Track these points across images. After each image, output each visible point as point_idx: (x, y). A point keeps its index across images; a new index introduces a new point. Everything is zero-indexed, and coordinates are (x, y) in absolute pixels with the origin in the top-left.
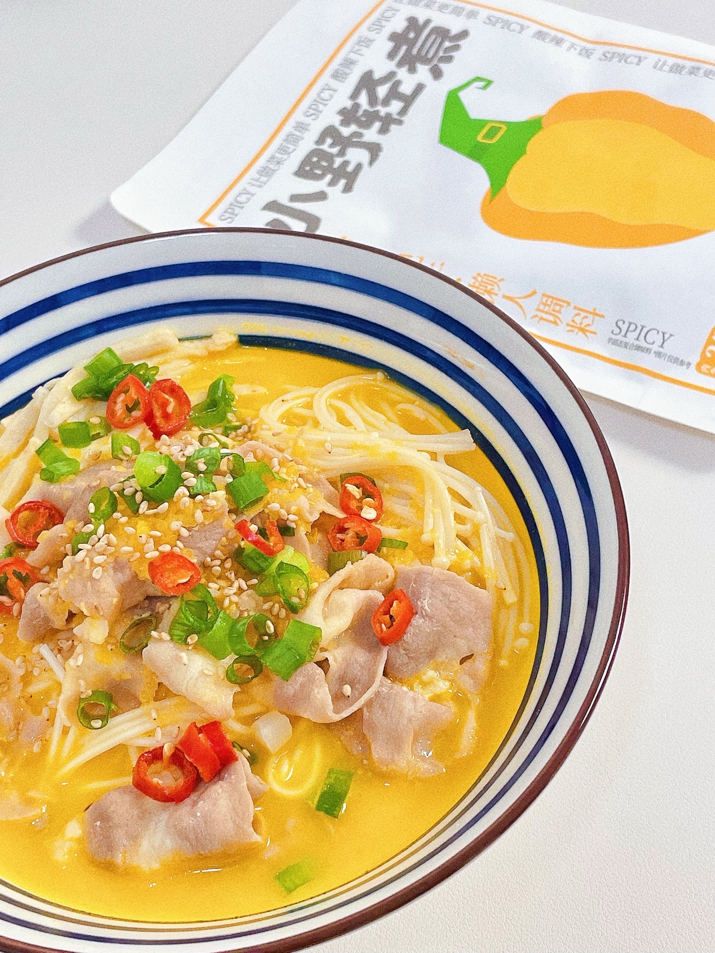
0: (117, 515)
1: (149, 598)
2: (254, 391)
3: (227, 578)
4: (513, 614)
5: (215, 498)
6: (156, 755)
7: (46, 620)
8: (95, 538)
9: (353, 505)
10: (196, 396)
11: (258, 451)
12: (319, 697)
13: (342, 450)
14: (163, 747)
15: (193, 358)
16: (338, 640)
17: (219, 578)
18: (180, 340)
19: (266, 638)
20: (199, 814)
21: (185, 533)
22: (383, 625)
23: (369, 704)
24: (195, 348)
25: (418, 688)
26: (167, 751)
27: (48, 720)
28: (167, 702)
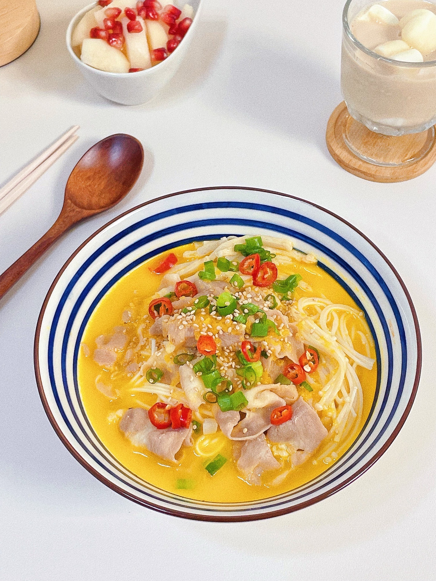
0: (203, 310)
1: (196, 347)
2: (307, 288)
3: (229, 360)
4: (334, 446)
5: (241, 327)
6: (162, 406)
7: (161, 331)
8: (189, 313)
9: (304, 361)
10: (282, 276)
11: (279, 316)
12: (228, 426)
13: (316, 336)
14: (167, 405)
15: (294, 260)
16: (257, 410)
17: (226, 357)
18: (294, 249)
19: (227, 391)
20: (160, 438)
21: (221, 332)
22: (276, 416)
23: (250, 441)
24: (297, 256)
25: (274, 449)
26: (167, 407)
27: (139, 368)
28: (180, 390)
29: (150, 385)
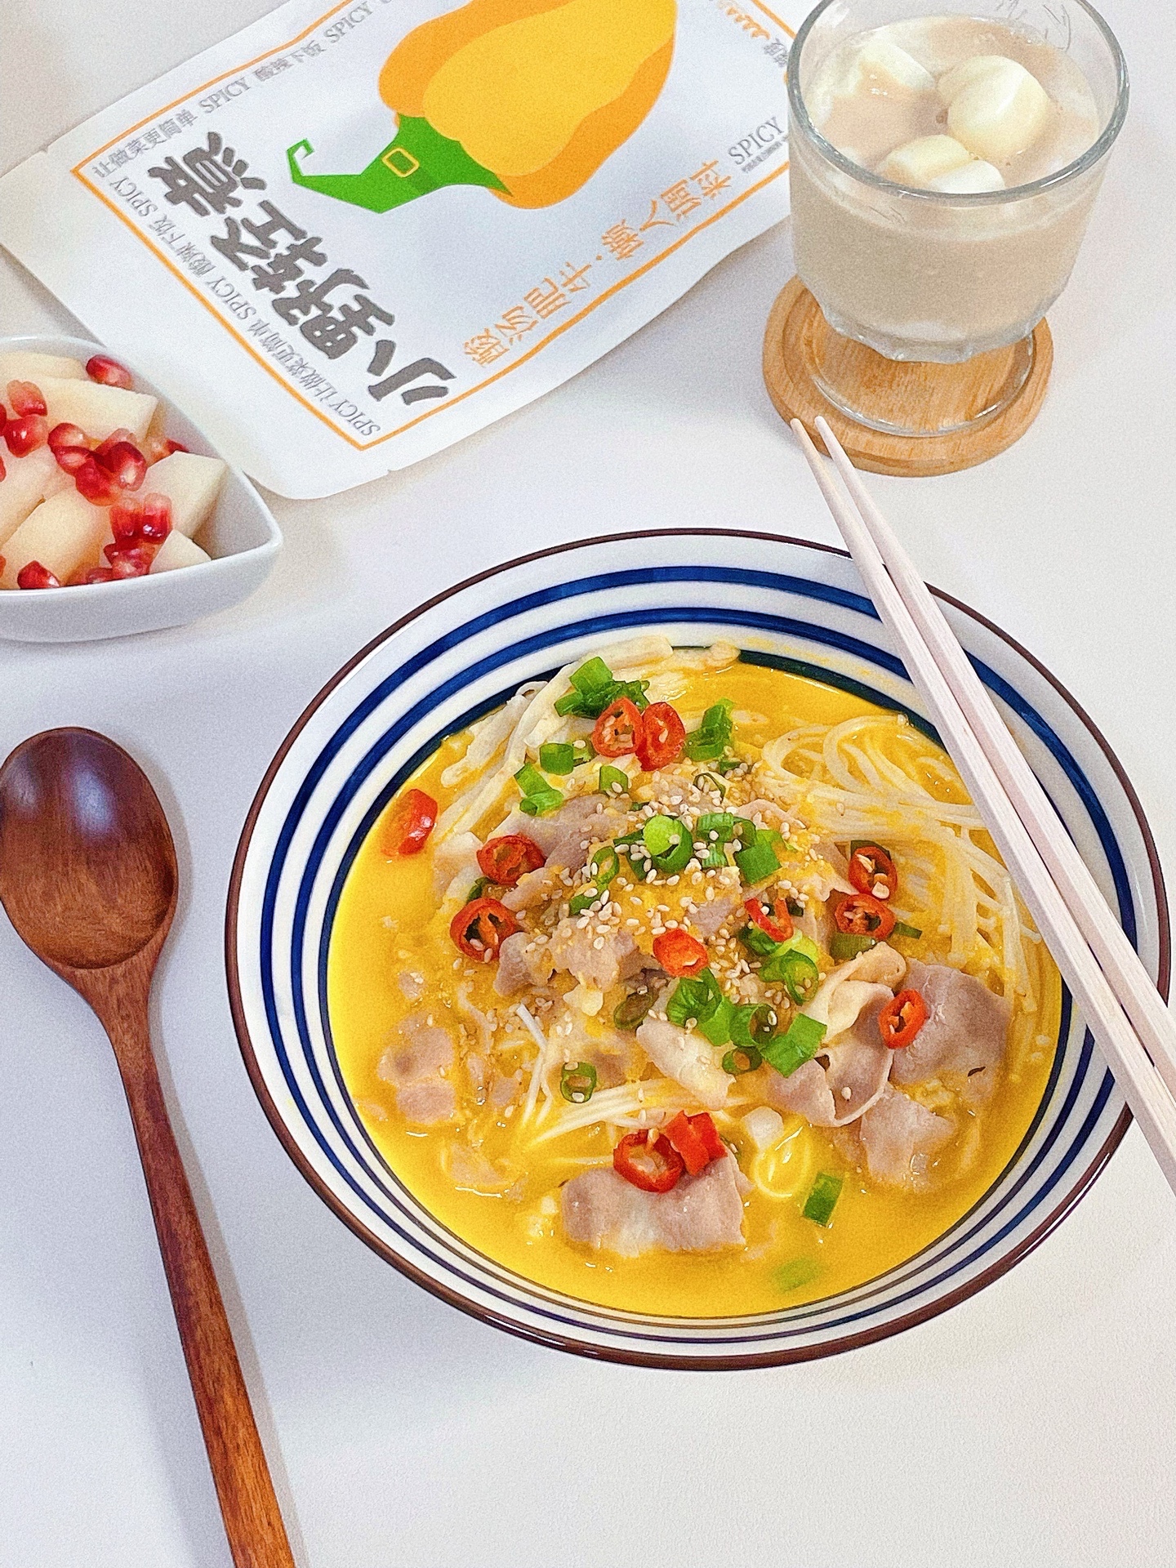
0: (622, 881)
1: (644, 971)
2: (754, 720)
3: (731, 960)
4: (1030, 1025)
5: (729, 875)
6: (640, 1138)
7: (527, 975)
8: (597, 904)
9: (865, 879)
10: (691, 722)
11: (768, 812)
12: (821, 1098)
13: (855, 813)
14: (648, 1131)
15: (687, 673)
17: (722, 957)
18: (673, 648)
19: (768, 1029)
20: (685, 1210)
22: (891, 1027)
23: (869, 1114)
24: (691, 660)
25: (920, 1097)
26: (652, 1137)
27: (520, 1084)
28: (656, 1084)
29: (581, 1107)
